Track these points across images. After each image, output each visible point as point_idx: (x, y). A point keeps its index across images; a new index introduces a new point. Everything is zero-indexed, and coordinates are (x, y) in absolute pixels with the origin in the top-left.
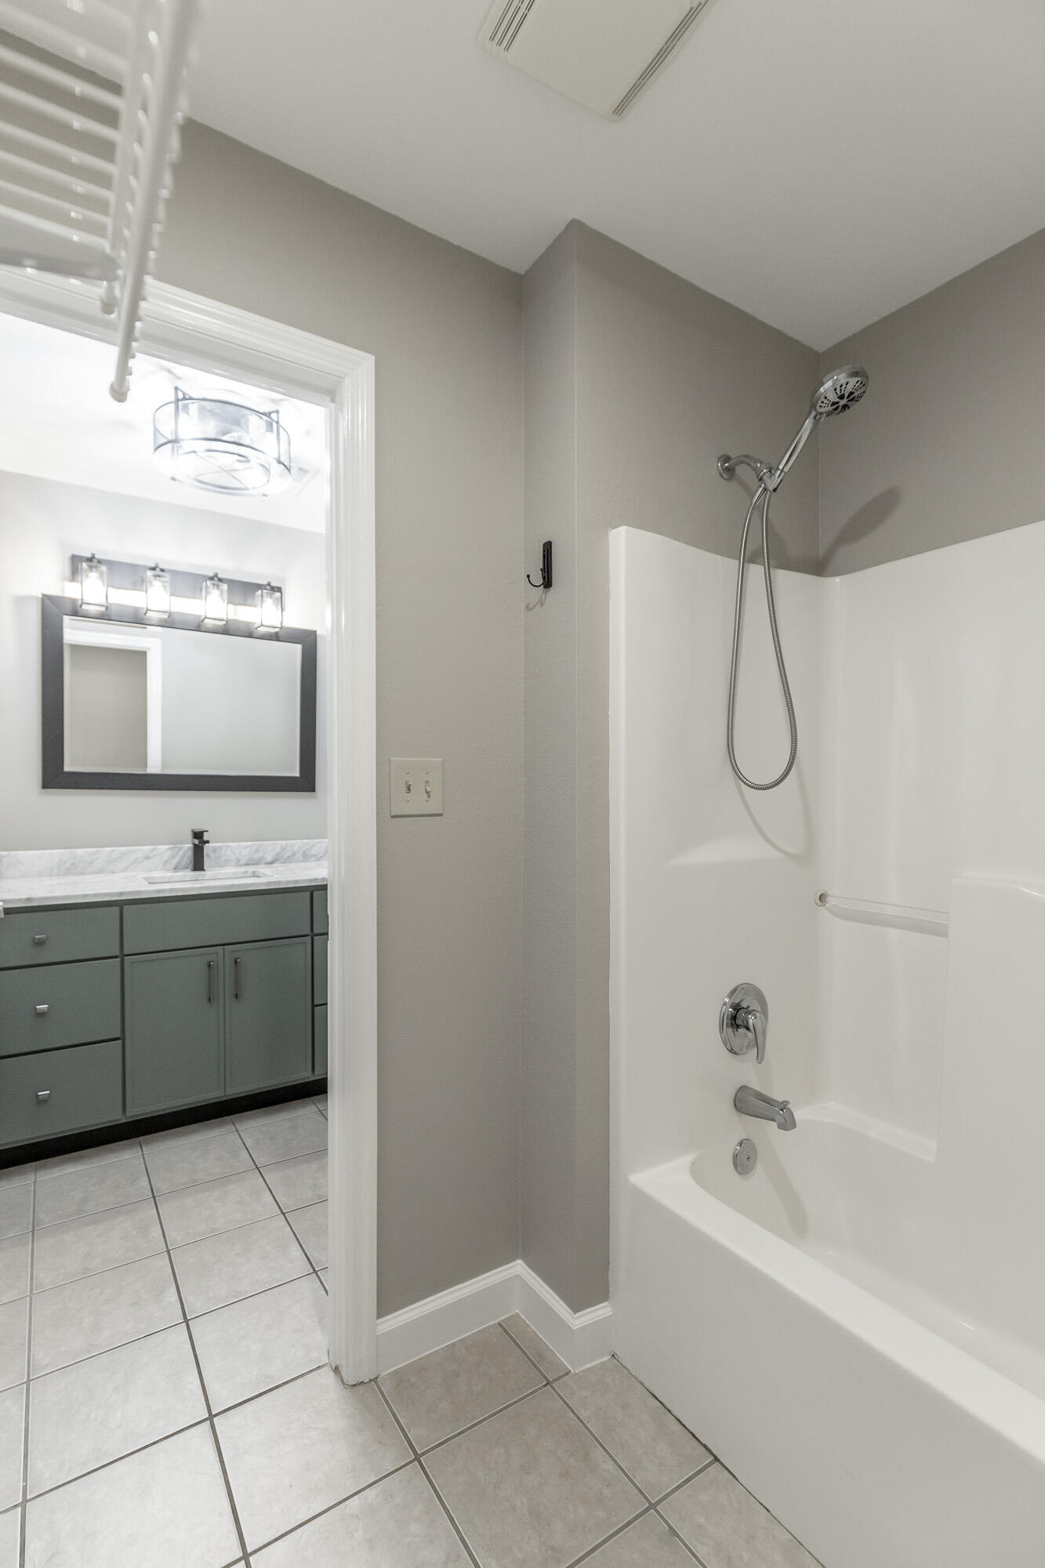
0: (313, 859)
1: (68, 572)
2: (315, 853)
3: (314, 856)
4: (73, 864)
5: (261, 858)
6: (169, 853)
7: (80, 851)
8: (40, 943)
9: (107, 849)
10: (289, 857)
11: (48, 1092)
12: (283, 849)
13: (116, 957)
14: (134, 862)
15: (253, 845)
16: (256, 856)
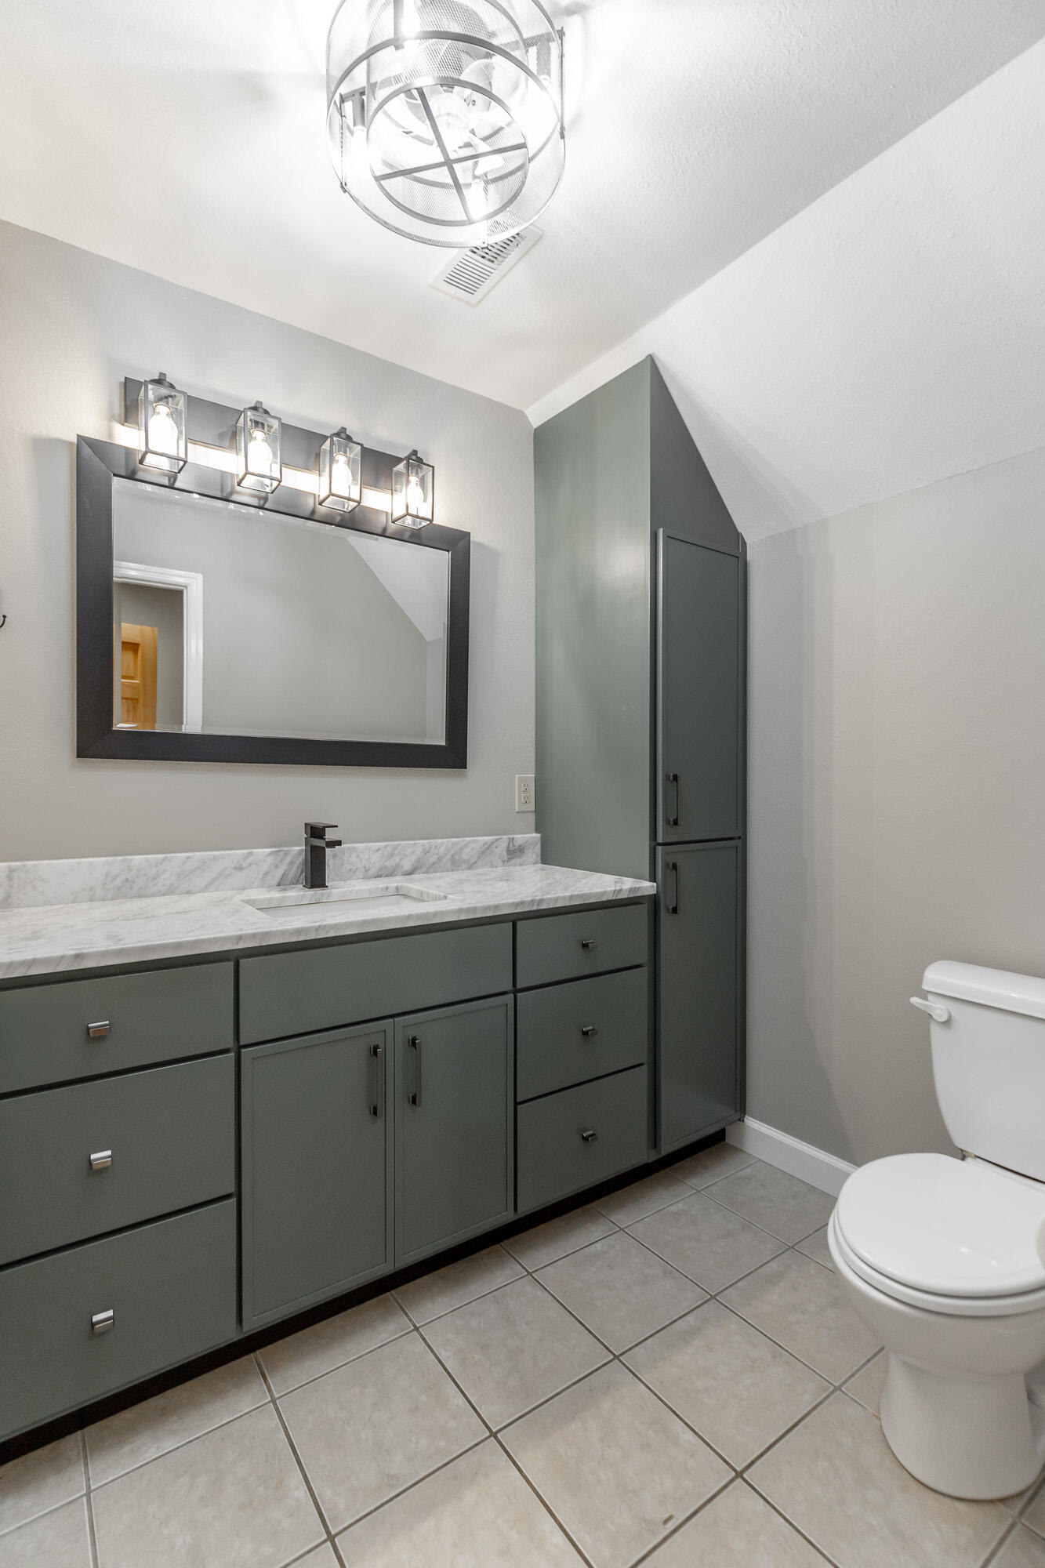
0: (464, 866)
1: (118, 408)
2: (466, 858)
3: (464, 862)
4: (127, 880)
5: (397, 865)
6: (270, 860)
7: (138, 858)
8: (95, 1038)
9: (180, 855)
10: (434, 863)
11: (110, 1313)
12: (426, 852)
13: (226, 1051)
14: (220, 875)
15: (386, 846)
16: (390, 863)
